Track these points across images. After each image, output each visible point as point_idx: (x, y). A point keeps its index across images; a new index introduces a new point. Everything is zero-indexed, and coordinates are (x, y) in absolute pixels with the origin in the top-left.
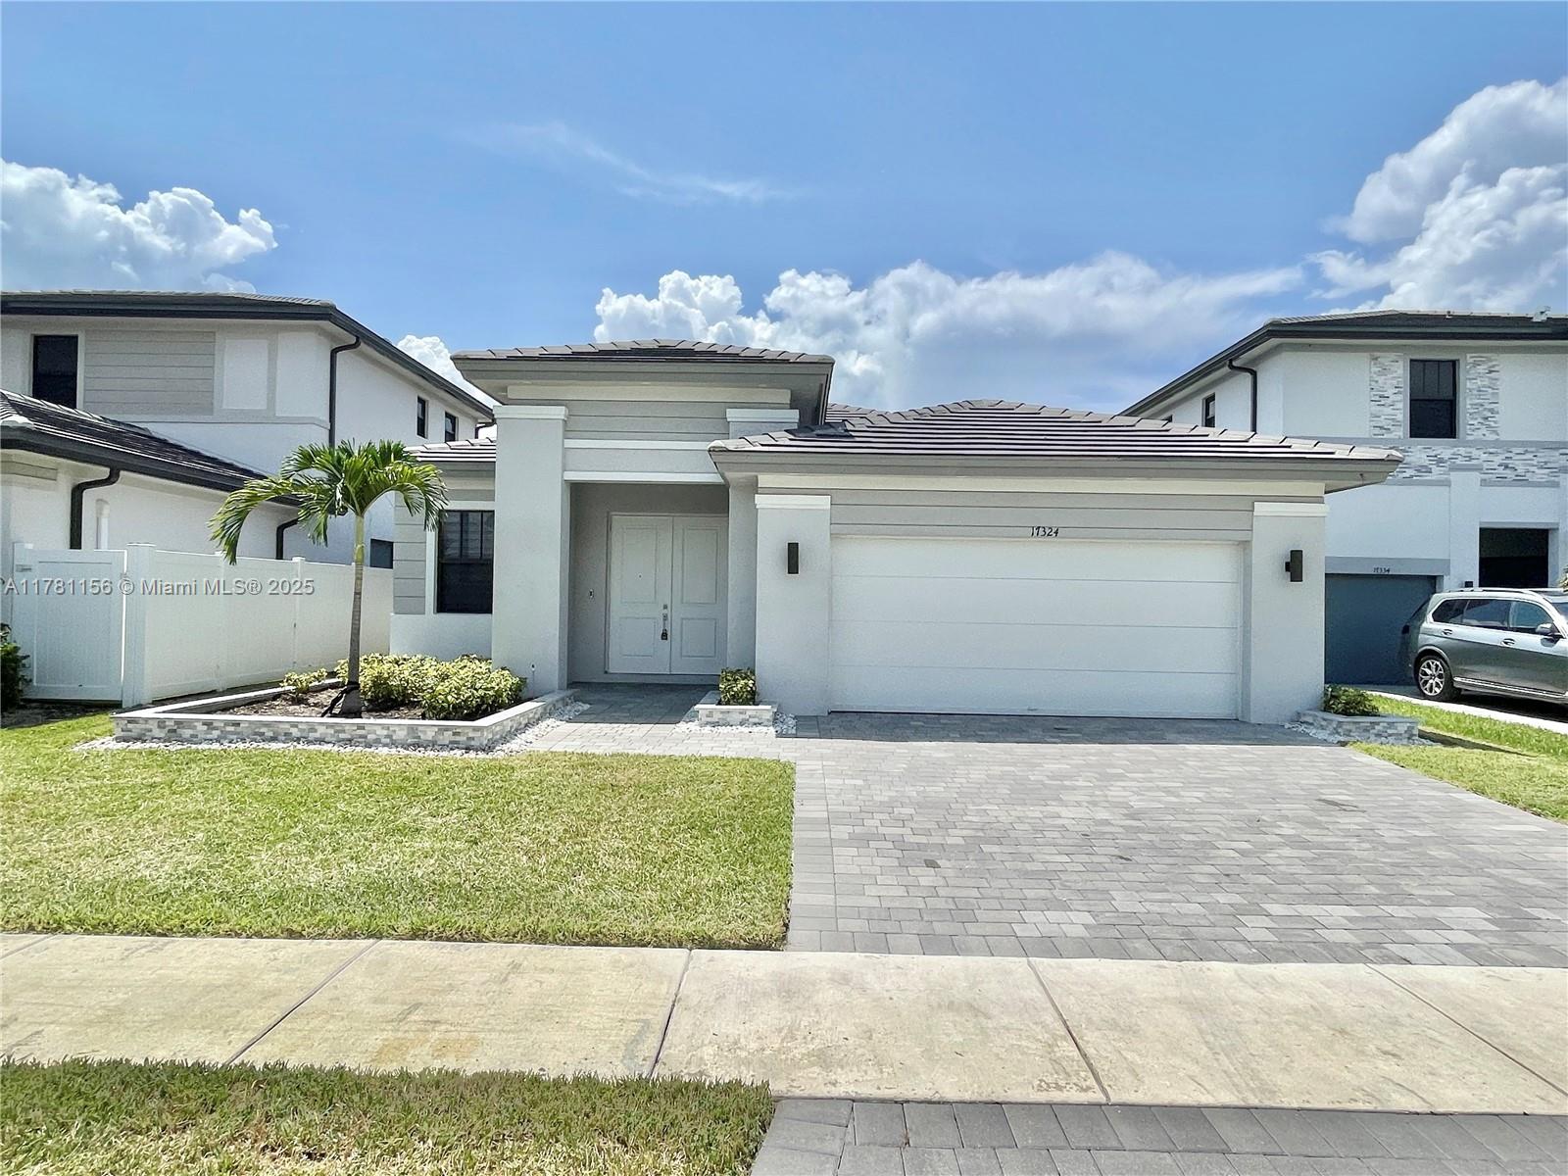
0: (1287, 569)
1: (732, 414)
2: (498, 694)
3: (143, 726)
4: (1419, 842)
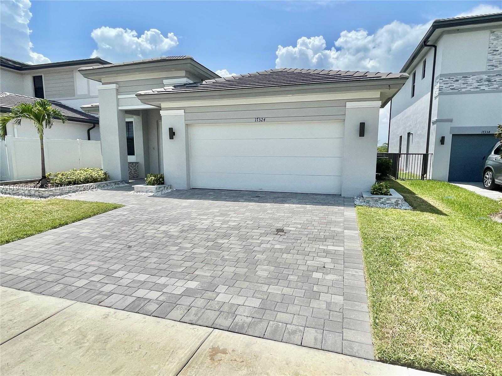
0: (359, 131)
1: (165, 82)
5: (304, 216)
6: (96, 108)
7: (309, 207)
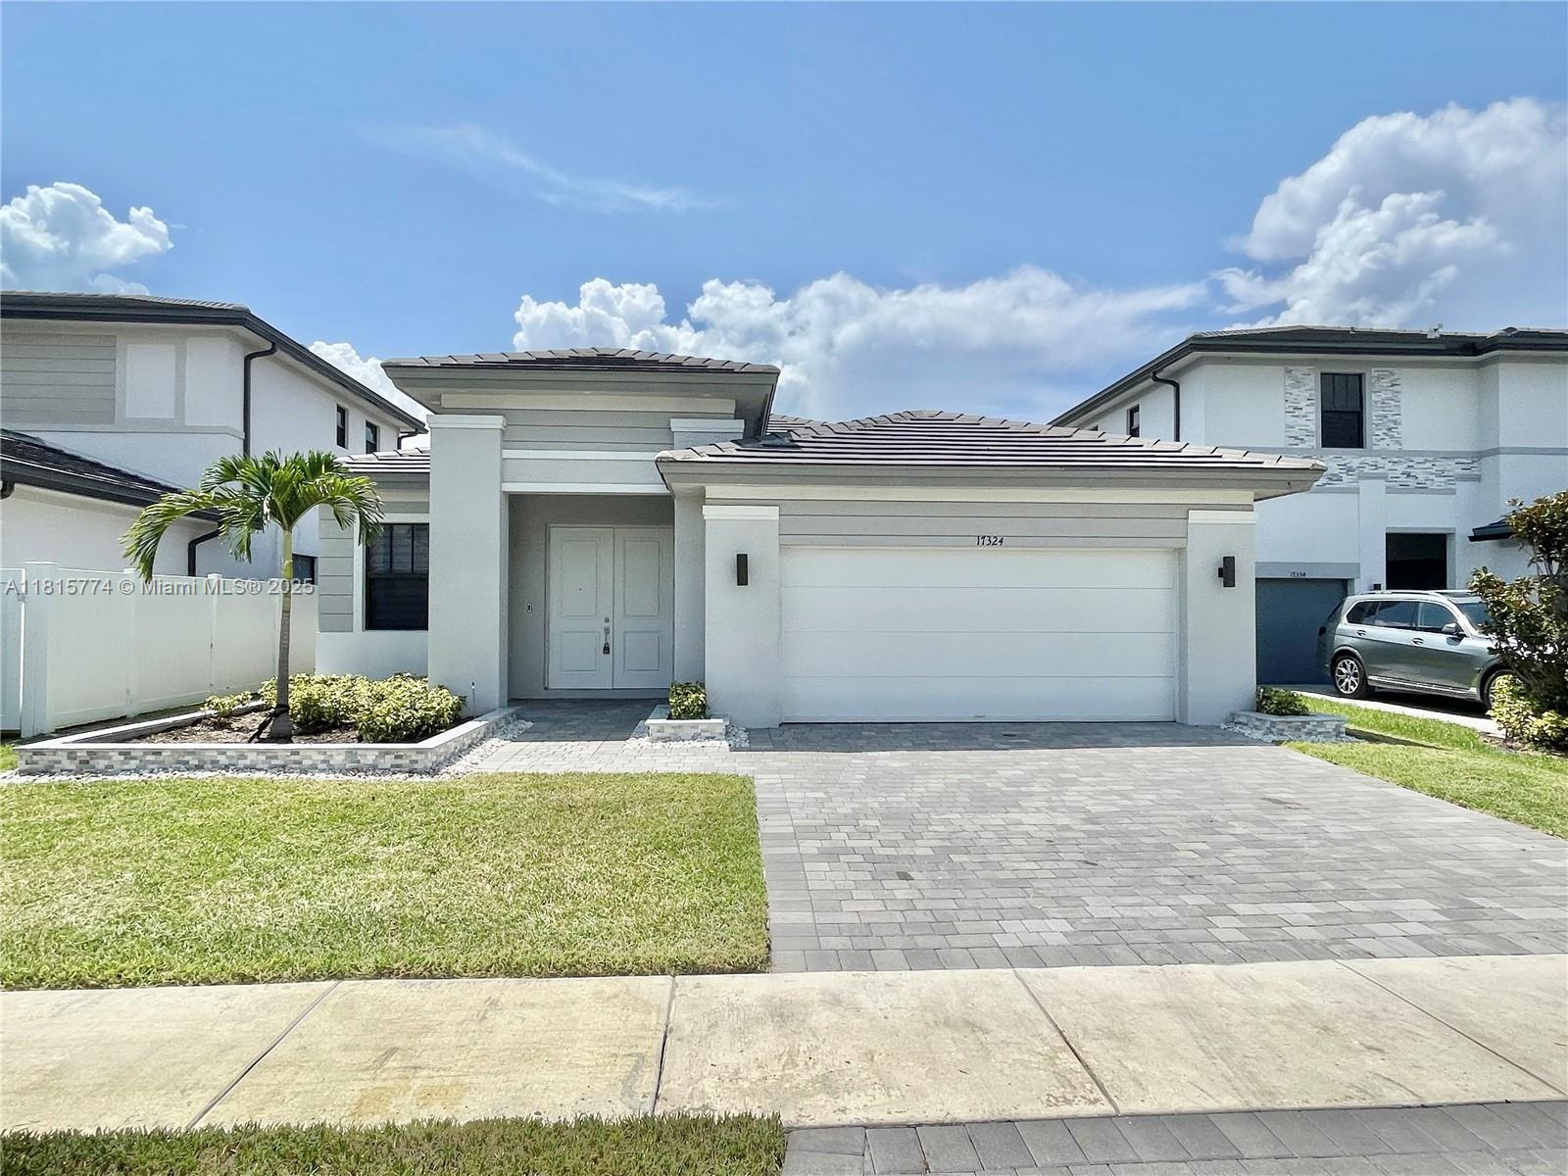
0: (1220, 575)
1: (676, 424)
2: (439, 715)
3: (52, 758)
4: (1361, 837)
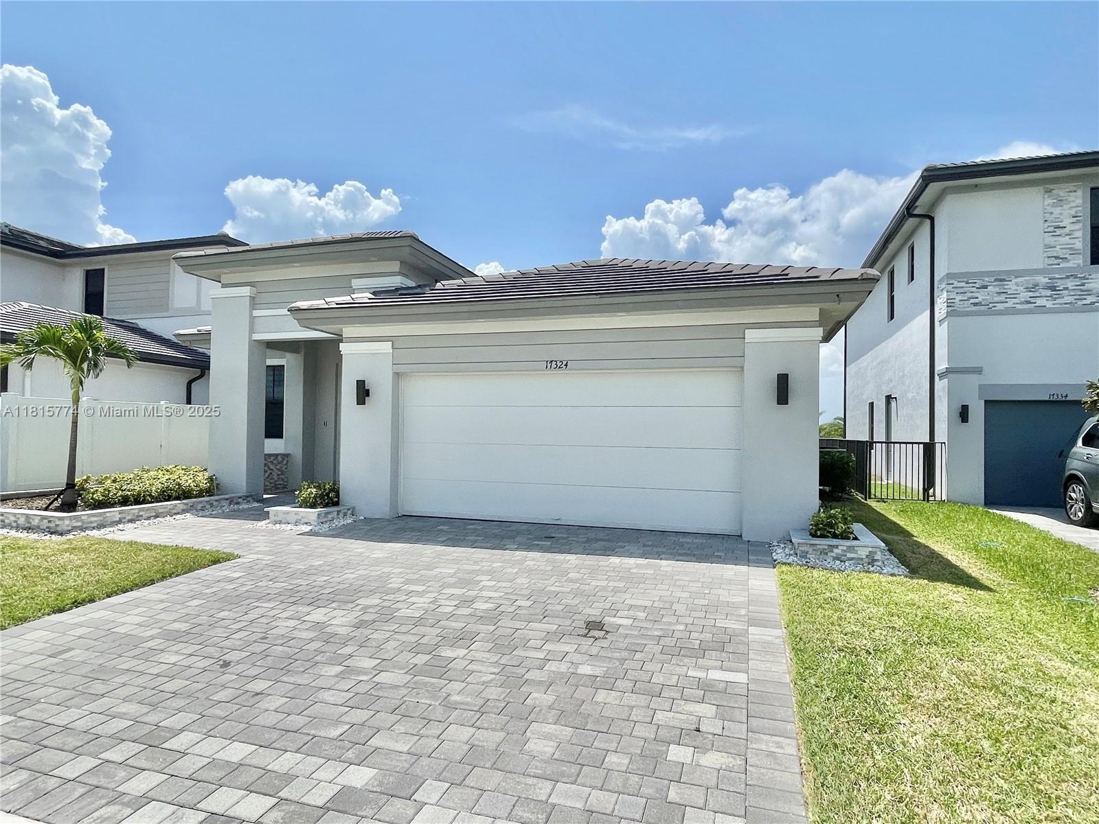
1: (356, 283)
5: (655, 589)
6: (205, 337)
7: (666, 565)
